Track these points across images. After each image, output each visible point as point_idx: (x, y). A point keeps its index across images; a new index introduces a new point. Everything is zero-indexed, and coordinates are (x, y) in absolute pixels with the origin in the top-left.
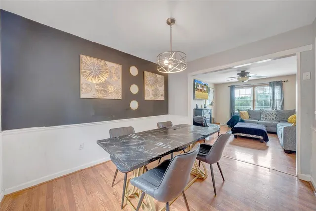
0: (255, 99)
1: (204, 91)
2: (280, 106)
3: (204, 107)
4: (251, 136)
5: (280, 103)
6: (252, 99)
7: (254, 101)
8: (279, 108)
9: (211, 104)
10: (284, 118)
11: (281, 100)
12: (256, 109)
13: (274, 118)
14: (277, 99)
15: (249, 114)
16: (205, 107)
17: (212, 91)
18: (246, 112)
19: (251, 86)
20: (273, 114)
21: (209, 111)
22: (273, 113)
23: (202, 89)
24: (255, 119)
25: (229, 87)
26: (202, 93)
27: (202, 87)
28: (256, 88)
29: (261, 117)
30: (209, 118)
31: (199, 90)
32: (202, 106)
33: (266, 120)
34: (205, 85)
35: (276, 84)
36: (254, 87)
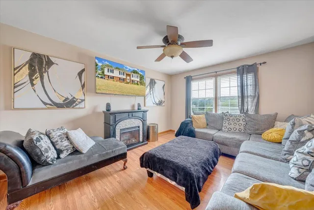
0: (218, 96)
1: (133, 81)
2: (254, 108)
5: (252, 102)
7: (216, 98)
8: (251, 111)
9: (160, 104)
10: (258, 130)
11: (254, 97)
13: (242, 127)
14: (249, 94)
15: (207, 120)
17: (159, 84)
18: (203, 116)
19: (212, 76)
20: (241, 122)
21: (139, 115)
22: (241, 119)
23: (124, 77)
24: (214, 128)
25: (185, 78)
26: (123, 84)
27: (125, 74)
28: (219, 78)
29: (222, 126)
30: (139, 127)
31: (113, 78)
32: (133, 106)
33: (229, 131)
34: (135, 72)
35: (246, 70)
36: (216, 76)
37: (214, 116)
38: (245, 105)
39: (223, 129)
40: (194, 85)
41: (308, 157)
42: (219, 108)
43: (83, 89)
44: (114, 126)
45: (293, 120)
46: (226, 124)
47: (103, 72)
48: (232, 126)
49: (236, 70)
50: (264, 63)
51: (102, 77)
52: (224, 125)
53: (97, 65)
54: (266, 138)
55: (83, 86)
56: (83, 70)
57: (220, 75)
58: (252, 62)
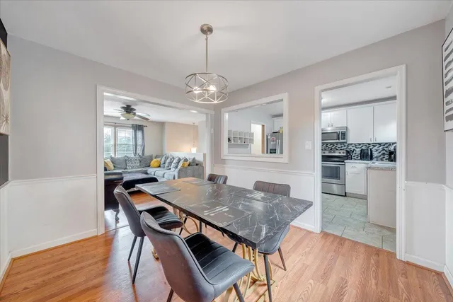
0: (117, 142)
5: (141, 149)
6: (112, 142)
7: (115, 145)
8: (141, 153)
11: (142, 145)
12: (119, 156)
14: (139, 144)
15: (113, 163)
20: (138, 161)
29: (127, 165)
33: (132, 168)
35: (138, 128)
36: (115, 127)
38: (137, 150)
39: (128, 167)
42: (118, 152)
46: (129, 164)
48: (133, 165)
49: (131, 126)
50: (146, 126)
54: (153, 166)
57: (118, 126)
58: (140, 124)
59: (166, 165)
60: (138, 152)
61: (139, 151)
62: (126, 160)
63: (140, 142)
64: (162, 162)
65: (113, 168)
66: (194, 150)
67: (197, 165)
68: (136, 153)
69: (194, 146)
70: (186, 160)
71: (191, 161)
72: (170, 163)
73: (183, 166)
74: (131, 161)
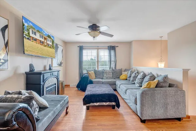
0: (99, 60)
1: (48, 44)
3: (48, 68)
4: (104, 104)
5: (114, 64)
6: (97, 60)
7: (98, 62)
8: (114, 68)
9: (60, 65)
10: (117, 76)
11: (115, 61)
12: (100, 69)
13: (112, 76)
15: (95, 74)
16: (50, 69)
17: (60, 49)
18: (93, 72)
19: (96, 48)
20: (111, 73)
21: (56, 74)
23: (43, 40)
24: (100, 78)
25: (78, 47)
26: (42, 47)
27: (43, 38)
28: (99, 50)
29: (103, 76)
30: (55, 84)
31: (36, 40)
32: (45, 67)
33: (107, 78)
34: (49, 36)
35: (112, 48)
36: (98, 49)
37: (99, 71)
38: (111, 65)
39: (104, 78)
40: (85, 52)
41: (140, 80)
42: (100, 67)
43: (6, 48)
44: (43, 85)
45: (131, 70)
46: (105, 75)
47: (29, 33)
48: (108, 76)
49: (107, 47)
50: (118, 46)
51: (28, 39)
52: (104, 76)
53: (23, 25)
54: (122, 79)
55: (6, 45)
56: (6, 27)
57: (100, 49)
58: (113, 45)
59: (132, 79)
60: (111, 66)
61: (113, 66)
62: (103, 72)
63: (113, 59)
64: (129, 76)
65: (94, 77)
66: (162, 65)
67: (170, 86)
68: (110, 67)
69: (161, 61)
70: (153, 78)
71: (160, 79)
72: (135, 77)
73: (149, 86)
74: (106, 73)
